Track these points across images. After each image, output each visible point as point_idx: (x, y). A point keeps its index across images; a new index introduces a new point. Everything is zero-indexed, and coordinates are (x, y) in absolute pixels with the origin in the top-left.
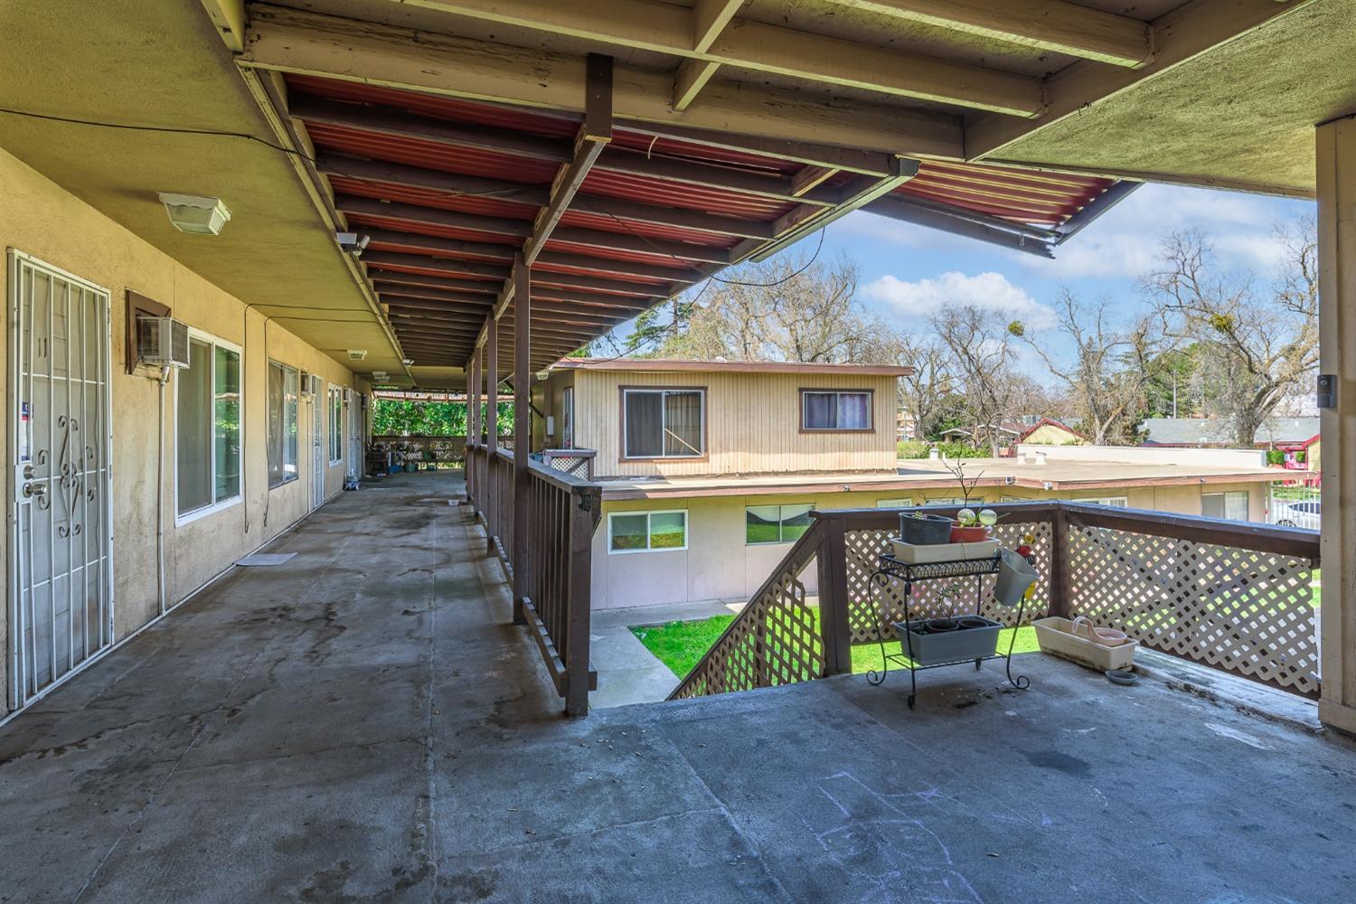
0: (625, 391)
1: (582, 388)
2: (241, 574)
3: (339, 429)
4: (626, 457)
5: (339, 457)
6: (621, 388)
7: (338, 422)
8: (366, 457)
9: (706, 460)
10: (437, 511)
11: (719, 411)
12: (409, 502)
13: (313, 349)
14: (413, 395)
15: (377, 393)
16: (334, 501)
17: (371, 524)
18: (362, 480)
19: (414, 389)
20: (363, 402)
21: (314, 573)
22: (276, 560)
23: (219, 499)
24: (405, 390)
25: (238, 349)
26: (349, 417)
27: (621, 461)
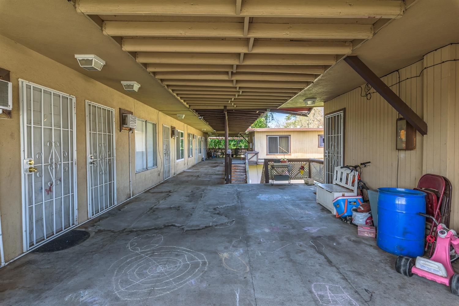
0: (268, 136)
1: (257, 136)
2: (184, 172)
3: (201, 147)
4: (268, 154)
5: (201, 153)
6: (267, 136)
7: (200, 145)
8: (207, 154)
9: (290, 155)
10: (221, 165)
11: (294, 141)
12: (215, 163)
13: (195, 129)
14: (218, 138)
15: (209, 137)
16: (200, 163)
17: (206, 166)
18: (206, 159)
19: (218, 136)
20: (206, 140)
21: (196, 172)
22: (189, 170)
23: (181, 159)
24: (216, 137)
25: (183, 132)
26: (203, 144)
27: (267, 155)
